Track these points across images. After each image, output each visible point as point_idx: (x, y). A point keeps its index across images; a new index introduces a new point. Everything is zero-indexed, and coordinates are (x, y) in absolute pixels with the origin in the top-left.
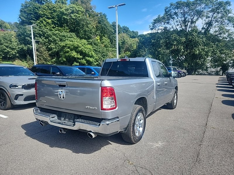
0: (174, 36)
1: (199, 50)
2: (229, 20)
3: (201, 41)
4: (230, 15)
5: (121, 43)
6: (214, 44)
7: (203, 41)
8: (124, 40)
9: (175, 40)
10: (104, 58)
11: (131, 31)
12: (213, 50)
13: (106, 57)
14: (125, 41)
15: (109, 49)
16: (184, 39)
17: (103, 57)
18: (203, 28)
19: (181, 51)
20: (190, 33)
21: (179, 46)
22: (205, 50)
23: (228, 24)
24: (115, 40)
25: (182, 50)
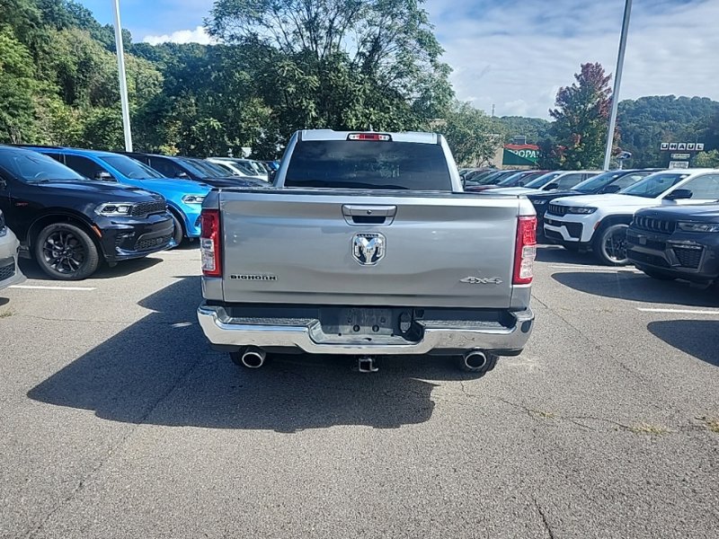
0: (288, 65)
1: (356, 115)
2: (420, 41)
3: (359, 91)
4: (422, 27)
5: (75, 64)
6: (391, 104)
7: (364, 91)
8: (86, 54)
9: (292, 79)
10: (13, 116)
11: (103, 26)
12: (390, 118)
13: (21, 112)
14: (90, 59)
15: (26, 82)
16: (314, 81)
17: (10, 114)
18: (360, 54)
19: (308, 114)
20: (330, 63)
21: (302, 101)
22: (372, 120)
23: (418, 52)
24: (44, 51)
25: (311, 111)
